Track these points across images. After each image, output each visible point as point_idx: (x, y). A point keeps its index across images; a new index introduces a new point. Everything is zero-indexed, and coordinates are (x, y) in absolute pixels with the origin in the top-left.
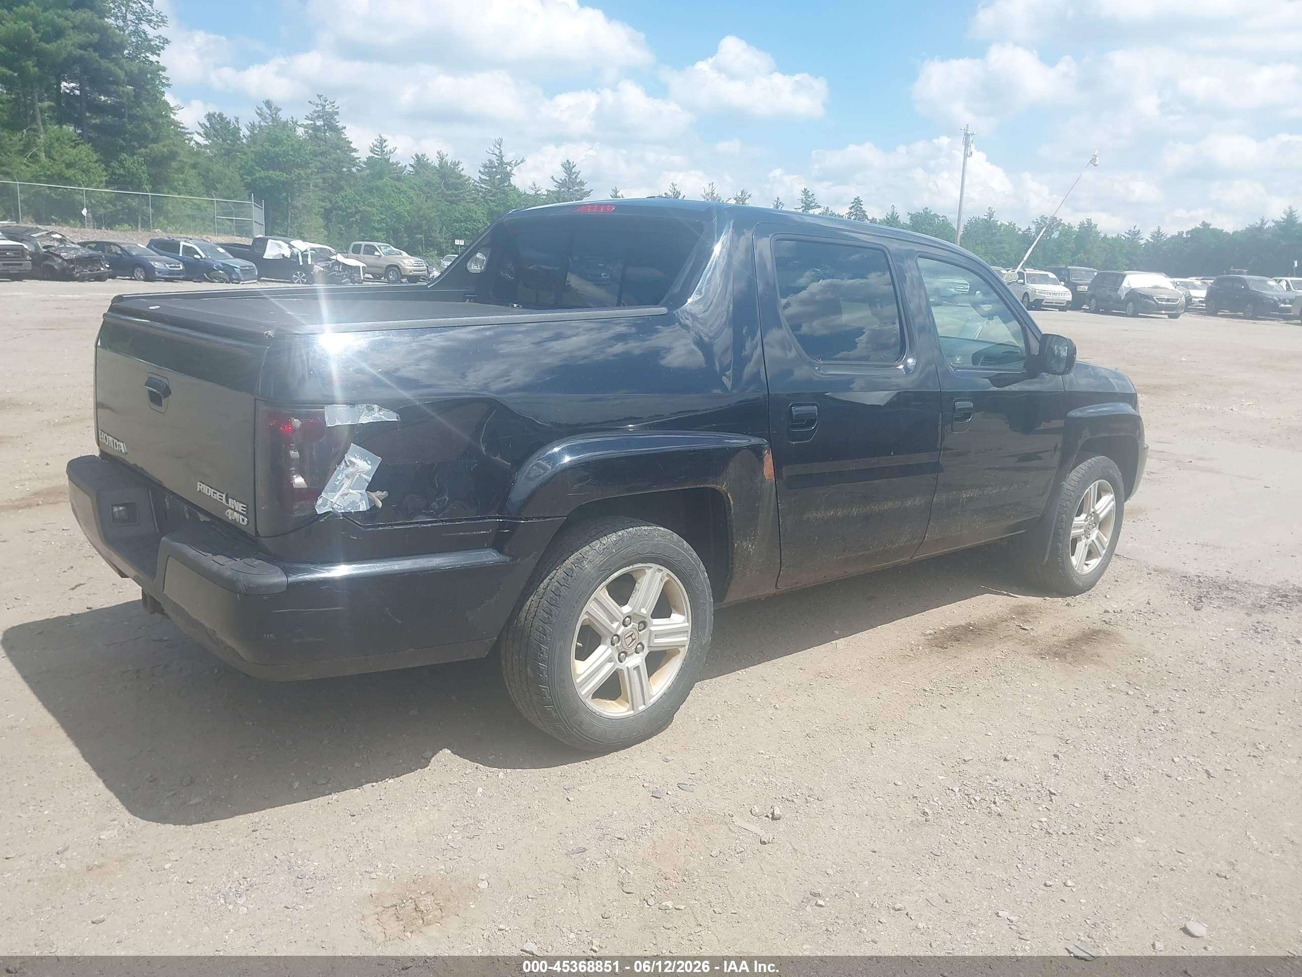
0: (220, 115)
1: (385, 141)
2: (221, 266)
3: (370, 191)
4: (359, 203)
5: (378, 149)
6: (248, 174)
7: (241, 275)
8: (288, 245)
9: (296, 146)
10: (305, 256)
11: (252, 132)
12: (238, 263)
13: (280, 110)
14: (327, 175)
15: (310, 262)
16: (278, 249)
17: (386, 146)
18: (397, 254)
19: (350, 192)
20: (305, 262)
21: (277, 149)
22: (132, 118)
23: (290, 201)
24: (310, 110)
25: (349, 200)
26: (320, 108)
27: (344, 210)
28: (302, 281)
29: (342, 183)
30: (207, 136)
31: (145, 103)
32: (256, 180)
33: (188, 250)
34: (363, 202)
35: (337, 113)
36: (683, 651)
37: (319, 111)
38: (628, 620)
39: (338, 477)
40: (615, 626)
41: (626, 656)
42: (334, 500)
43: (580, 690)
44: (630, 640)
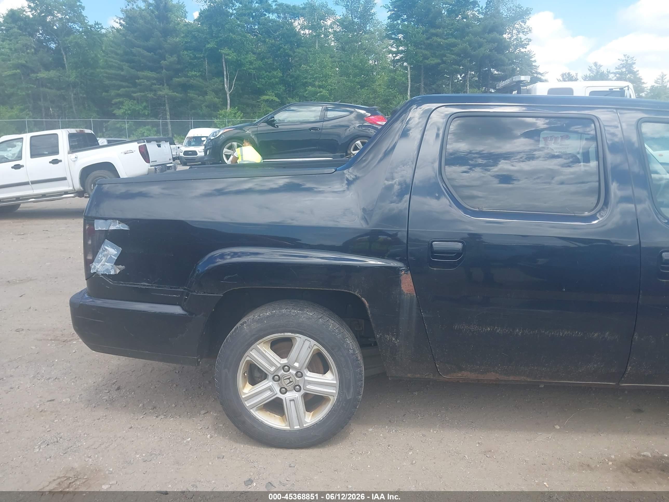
1: (665, 76)
5: (660, 81)
13: (602, 66)
17: (665, 79)
26: (625, 62)
35: (634, 63)
36: (333, 400)
37: (624, 64)
38: (287, 368)
39: (100, 256)
40: (272, 369)
41: (286, 391)
42: (98, 267)
43: (246, 402)
44: (288, 381)
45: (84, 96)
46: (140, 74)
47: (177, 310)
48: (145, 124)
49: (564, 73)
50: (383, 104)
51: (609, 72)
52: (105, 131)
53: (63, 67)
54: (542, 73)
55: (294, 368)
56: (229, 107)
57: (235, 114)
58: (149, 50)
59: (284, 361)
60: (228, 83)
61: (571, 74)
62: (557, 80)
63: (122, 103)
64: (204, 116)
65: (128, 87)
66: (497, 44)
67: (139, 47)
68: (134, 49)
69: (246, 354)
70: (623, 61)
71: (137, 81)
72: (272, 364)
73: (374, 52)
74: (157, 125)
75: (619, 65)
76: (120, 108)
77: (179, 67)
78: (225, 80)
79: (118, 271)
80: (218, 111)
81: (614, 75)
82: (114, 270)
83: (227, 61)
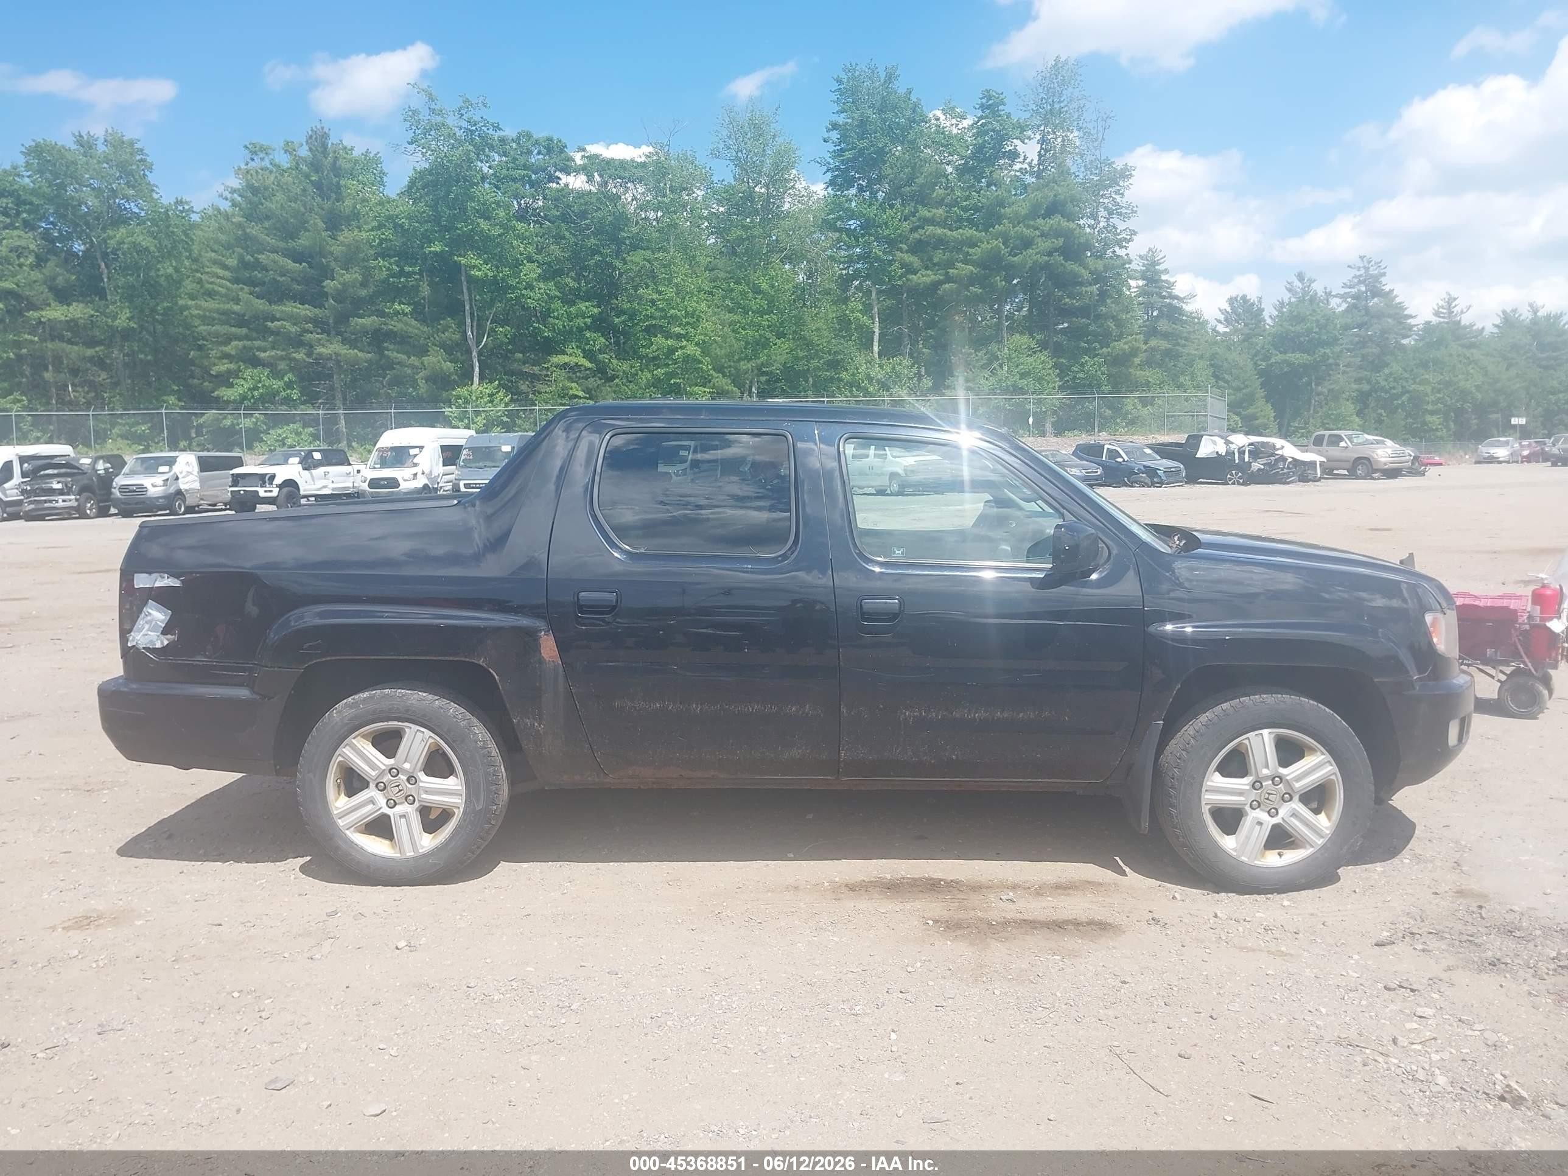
0: (1244, 297)
1: (1455, 299)
2: (1142, 468)
3: (1424, 365)
4: (1407, 382)
5: (1445, 311)
6: (1263, 360)
7: (1164, 478)
8: (1223, 441)
9: (1322, 321)
10: (1242, 453)
11: (1280, 311)
12: (1163, 464)
13: (1315, 281)
14: (1365, 351)
15: (1247, 459)
16: (1213, 446)
17: (1456, 306)
18: (1372, 443)
19: (1396, 368)
20: (1242, 459)
21: (1298, 328)
22: (1098, 317)
23: (1313, 386)
24: (1348, 275)
25: (1395, 378)
26: (1362, 272)
27: (1386, 392)
28: (1238, 482)
29: (1387, 358)
30: (1228, 322)
31: (1109, 301)
32: (1271, 365)
33: (1112, 454)
34: (1414, 379)
35: (1384, 274)
36: (458, 814)
37: (1361, 276)
38: (394, 771)
39: (140, 622)
40: (373, 773)
41: (396, 804)
42: (138, 638)
43: (339, 821)
44: (397, 789)
45: (149, 358)
46: (278, 309)
47: (243, 693)
48: (287, 420)
49: (1234, 296)
50: (827, 370)
51: (1328, 294)
52: (194, 436)
53: (102, 294)
54: (1182, 296)
55: (405, 771)
56: (476, 380)
57: (491, 395)
58: (298, 258)
59: (391, 761)
60: (475, 328)
61: (1248, 298)
62: (1220, 310)
63: (236, 374)
64: (418, 401)
65: (247, 337)
66: (1063, 239)
67: (275, 251)
68: (263, 256)
69: (337, 753)
70: (1359, 270)
71: (269, 324)
72: (373, 766)
73: (804, 257)
74: (313, 421)
75: (1350, 278)
76: (231, 385)
77: (363, 293)
78: (468, 321)
79: (166, 643)
80: (454, 389)
81: (1340, 300)
82: (160, 642)
83: (471, 280)
